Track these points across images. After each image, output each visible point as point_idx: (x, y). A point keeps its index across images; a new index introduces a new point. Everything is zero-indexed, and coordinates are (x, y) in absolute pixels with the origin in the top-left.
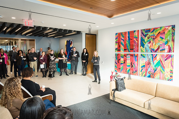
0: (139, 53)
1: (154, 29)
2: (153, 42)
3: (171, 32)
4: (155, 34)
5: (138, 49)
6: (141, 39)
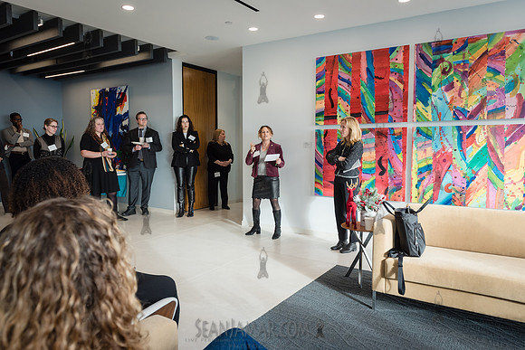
0: (411, 126)
1: (466, 42)
2: (462, 85)
4: (468, 57)
5: (406, 111)
6: (417, 77)
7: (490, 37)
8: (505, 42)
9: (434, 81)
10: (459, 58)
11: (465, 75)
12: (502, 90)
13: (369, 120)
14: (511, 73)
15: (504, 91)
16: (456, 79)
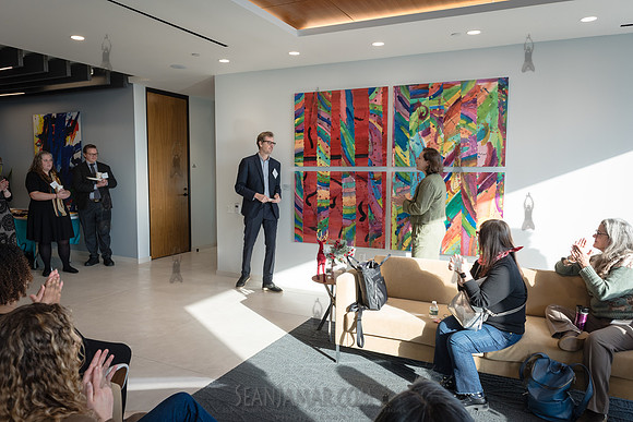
0: (390, 170)
1: (442, 87)
2: (438, 130)
3: (496, 100)
4: (443, 103)
5: (386, 155)
6: (395, 120)
7: (464, 83)
8: (476, 90)
9: (412, 125)
10: (435, 103)
11: (440, 120)
12: (475, 138)
13: (349, 163)
14: (482, 121)
15: (475, 139)
16: (432, 124)
